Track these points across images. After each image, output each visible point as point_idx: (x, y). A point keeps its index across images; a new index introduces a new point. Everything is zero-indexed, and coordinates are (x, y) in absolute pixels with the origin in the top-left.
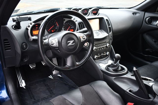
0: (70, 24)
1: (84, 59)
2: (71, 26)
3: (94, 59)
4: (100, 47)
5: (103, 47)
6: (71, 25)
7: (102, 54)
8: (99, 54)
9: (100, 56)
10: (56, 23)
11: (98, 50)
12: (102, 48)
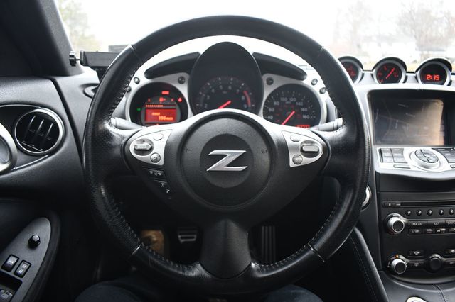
0: (299, 104)
1: (298, 256)
2: (303, 110)
3: (388, 271)
4: (430, 222)
5: (445, 225)
6: (304, 107)
7: (437, 255)
8: (417, 253)
9: (422, 261)
10: (245, 92)
11: (417, 231)
12: (441, 226)
